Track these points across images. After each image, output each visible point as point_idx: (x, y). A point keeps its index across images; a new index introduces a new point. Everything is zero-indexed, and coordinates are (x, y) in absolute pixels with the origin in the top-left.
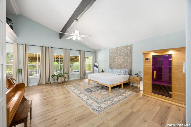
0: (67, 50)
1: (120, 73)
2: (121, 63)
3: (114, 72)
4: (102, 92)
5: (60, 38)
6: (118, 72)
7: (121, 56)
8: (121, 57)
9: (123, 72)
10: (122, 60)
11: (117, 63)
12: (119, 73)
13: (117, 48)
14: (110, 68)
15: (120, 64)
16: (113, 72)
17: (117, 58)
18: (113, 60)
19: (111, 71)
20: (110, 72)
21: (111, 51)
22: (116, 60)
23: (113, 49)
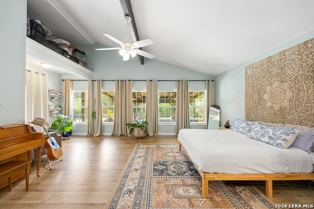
0: (153, 82)
1: (270, 138)
2: (285, 103)
3: (253, 133)
4: (184, 185)
5: (143, 63)
6: (263, 135)
7: (282, 82)
8: (286, 86)
9: (284, 137)
10: (289, 95)
11: (269, 104)
12: (266, 139)
13: (271, 57)
14: (248, 118)
15: (282, 110)
16: (249, 131)
17: (268, 89)
18: (256, 97)
19: (244, 128)
20: (240, 129)
21: (249, 71)
22: (266, 97)
23: (255, 63)
